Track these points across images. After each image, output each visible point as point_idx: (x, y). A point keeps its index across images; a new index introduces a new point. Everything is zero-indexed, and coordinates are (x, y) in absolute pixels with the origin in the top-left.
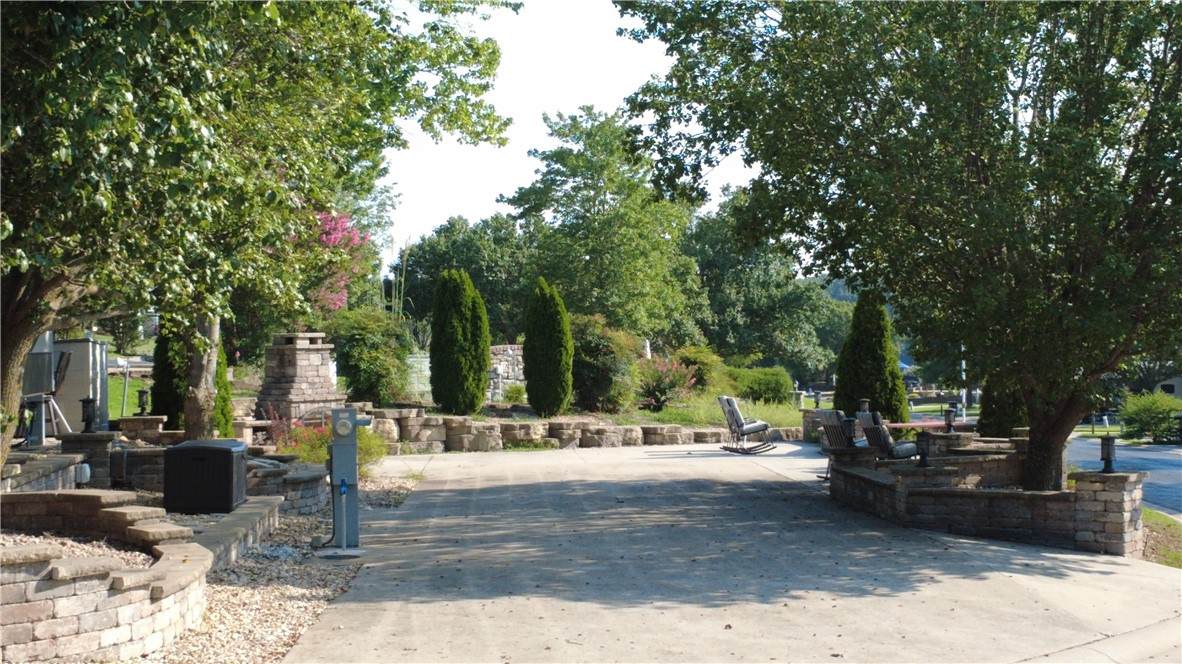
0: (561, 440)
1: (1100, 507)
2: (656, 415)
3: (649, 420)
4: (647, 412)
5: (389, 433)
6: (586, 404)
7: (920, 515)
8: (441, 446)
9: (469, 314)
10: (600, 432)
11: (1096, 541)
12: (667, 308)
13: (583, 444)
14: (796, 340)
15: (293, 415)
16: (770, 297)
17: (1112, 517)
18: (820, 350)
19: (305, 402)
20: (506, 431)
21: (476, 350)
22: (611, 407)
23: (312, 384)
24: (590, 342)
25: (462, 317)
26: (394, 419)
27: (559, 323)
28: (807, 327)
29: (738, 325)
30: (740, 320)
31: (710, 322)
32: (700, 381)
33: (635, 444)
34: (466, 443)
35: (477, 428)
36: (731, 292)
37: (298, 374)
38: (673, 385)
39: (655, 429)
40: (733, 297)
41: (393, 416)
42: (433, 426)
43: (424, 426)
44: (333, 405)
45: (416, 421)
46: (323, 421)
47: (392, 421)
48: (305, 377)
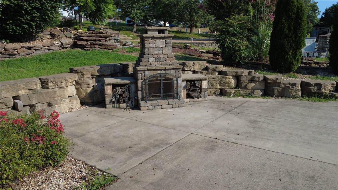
21: (295, 37)
23: (157, 59)
35: (284, 84)
37: (146, 53)
41: (231, 75)
42: (256, 81)
43: (251, 81)
44: (172, 72)
45: (246, 78)
46: (162, 81)
47: (231, 77)
48: (152, 54)
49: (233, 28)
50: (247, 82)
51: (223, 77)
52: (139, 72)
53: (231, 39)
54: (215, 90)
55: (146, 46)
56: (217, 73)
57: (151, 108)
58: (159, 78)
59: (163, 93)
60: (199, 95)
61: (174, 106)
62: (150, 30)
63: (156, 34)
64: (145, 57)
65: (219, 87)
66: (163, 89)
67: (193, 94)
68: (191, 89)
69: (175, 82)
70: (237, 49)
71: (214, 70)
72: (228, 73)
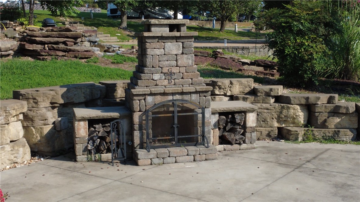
5: (294, 118)
26: (300, 105)
37: (148, 64)
41: (298, 103)
42: (343, 114)
43: (333, 114)
44: (194, 97)
45: (323, 108)
46: (176, 115)
47: (298, 107)
48: (159, 67)
49: (298, 21)
50: (326, 114)
51: (283, 108)
52: (135, 98)
53: (296, 40)
54: (270, 129)
55: (148, 53)
56: (272, 100)
57: (156, 161)
58: (171, 109)
59: (178, 135)
60: (242, 138)
61: (198, 157)
62: (156, 25)
63: (165, 31)
64: (146, 72)
65: (276, 125)
66: (177, 127)
67: (230, 136)
68: (227, 129)
69: (200, 116)
70: (306, 57)
71: (268, 94)
72: (292, 99)
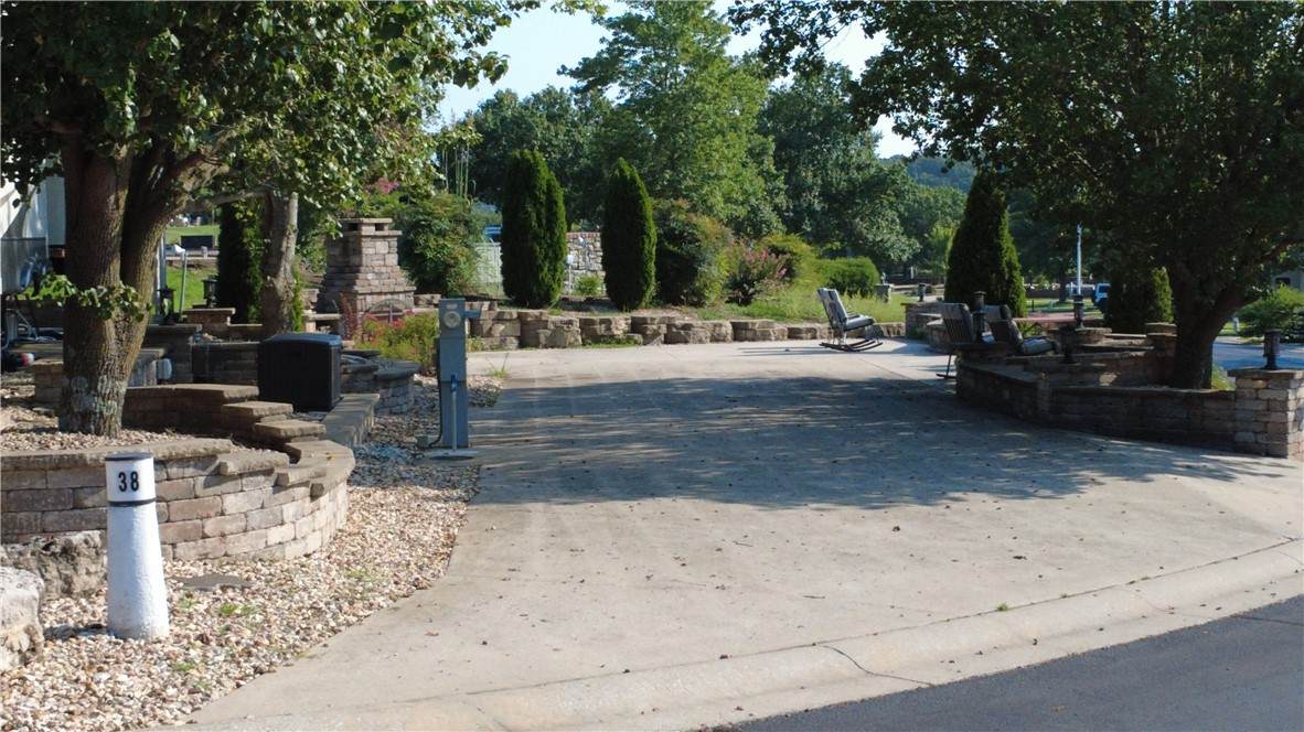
0: (645, 335)
1: (1261, 407)
2: (744, 309)
3: (737, 314)
4: (735, 306)
6: (668, 297)
7: (1065, 415)
8: (516, 342)
9: (543, 197)
10: (687, 327)
11: (1257, 442)
12: (745, 192)
13: (669, 340)
14: (878, 228)
15: (359, 307)
16: (850, 180)
17: (1274, 417)
18: (904, 239)
19: (371, 294)
20: (586, 325)
21: (551, 238)
22: (697, 302)
23: (379, 274)
24: (675, 229)
25: (536, 199)
27: (641, 208)
28: (891, 214)
29: (815, 212)
30: (817, 207)
31: (784, 208)
32: (790, 273)
33: (724, 341)
34: (543, 339)
35: (553, 322)
36: (807, 175)
37: (364, 262)
38: (761, 276)
39: (746, 324)
40: (810, 180)
43: (496, 321)
46: (391, 314)
48: (371, 266)
50: (490, 322)
55: (363, 252)
58: (386, 309)
62: (366, 224)
63: (373, 230)
